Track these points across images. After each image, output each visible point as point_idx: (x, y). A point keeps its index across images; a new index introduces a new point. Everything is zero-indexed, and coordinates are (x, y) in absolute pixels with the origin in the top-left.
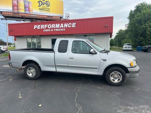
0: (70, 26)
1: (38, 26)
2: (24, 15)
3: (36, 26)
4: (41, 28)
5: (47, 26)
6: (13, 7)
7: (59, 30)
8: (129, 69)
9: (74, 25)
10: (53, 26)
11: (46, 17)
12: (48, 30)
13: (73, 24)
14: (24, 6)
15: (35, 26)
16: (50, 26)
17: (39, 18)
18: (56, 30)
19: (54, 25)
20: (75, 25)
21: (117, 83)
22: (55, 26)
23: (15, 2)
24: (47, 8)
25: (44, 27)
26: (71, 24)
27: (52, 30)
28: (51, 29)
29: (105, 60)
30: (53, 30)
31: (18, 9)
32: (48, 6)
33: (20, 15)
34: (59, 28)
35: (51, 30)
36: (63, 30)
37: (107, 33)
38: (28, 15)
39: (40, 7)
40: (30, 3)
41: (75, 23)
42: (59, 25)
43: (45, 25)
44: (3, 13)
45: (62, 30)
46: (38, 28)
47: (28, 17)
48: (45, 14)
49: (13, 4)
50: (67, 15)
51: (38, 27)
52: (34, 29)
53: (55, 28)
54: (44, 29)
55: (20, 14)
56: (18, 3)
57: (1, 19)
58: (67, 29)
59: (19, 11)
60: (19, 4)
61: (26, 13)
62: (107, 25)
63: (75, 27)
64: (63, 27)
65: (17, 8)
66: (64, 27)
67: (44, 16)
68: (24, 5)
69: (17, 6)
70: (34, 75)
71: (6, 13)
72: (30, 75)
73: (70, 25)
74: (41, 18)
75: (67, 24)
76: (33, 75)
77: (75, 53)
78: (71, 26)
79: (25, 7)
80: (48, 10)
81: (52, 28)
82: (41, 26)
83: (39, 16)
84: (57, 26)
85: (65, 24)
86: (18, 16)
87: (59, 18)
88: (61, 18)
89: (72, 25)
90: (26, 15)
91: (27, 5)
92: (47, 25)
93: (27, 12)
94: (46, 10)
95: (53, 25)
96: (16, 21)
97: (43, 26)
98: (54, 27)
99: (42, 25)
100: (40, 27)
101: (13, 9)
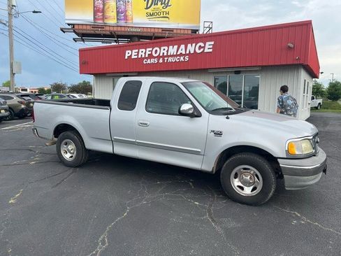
0: (199, 49)
1: (134, 51)
2: (115, 29)
3: (130, 52)
4: (140, 57)
5: (152, 51)
6: (95, 13)
7: (176, 59)
8: (282, 163)
9: (208, 47)
10: (163, 50)
11: (160, 31)
12: (152, 61)
13: (208, 43)
14: (115, 11)
15: (127, 52)
16: (156, 51)
17: (144, 34)
18: (170, 59)
19: (166, 48)
20: (211, 47)
21: (248, 197)
22: (168, 51)
23: (99, 3)
24: (163, 10)
25: (145, 53)
26: (202, 45)
27: (161, 61)
28: (159, 57)
29: (219, 134)
30: (164, 60)
31: (104, 17)
32: (167, 7)
33: (107, 31)
34: (177, 55)
35: (158, 60)
36: (184, 58)
37: (293, 65)
38: (123, 29)
39: (149, 11)
40: (128, 2)
41: (213, 43)
42: (176, 47)
43: (148, 49)
44: (76, 27)
45: (182, 58)
46: (133, 57)
47: (123, 33)
48: (159, 24)
49: (94, 7)
50: (207, 24)
51: (134, 54)
52: (126, 58)
53: (168, 56)
54: (145, 58)
55: (107, 28)
56: (104, 5)
57: (74, 39)
58: (193, 56)
59: (106, 21)
60: (106, 7)
61: (119, 24)
62: (291, 45)
63: (211, 50)
64: (184, 53)
65: (103, 15)
66: (188, 52)
67: (156, 31)
68: (117, 8)
69: (103, 11)
70: (74, 155)
71: (80, 27)
72: (67, 156)
73: (200, 47)
74: (149, 34)
75: (194, 45)
76: (71, 157)
77: (151, 112)
78: (202, 50)
79: (118, 13)
80: (165, 15)
81: (161, 55)
82: (138, 52)
83: (145, 30)
84: (173, 50)
85: (189, 45)
86: (104, 32)
87: (190, 32)
88: (195, 31)
89: (204, 47)
90: (119, 29)
91: (123, 7)
92: (151, 49)
93: (122, 23)
94: (162, 15)
95: (162, 48)
96: (103, 42)
97: (144, 50)
98: (165, 54)
99: (141, 50)
100: (138, 55)
101: (95, 19)
